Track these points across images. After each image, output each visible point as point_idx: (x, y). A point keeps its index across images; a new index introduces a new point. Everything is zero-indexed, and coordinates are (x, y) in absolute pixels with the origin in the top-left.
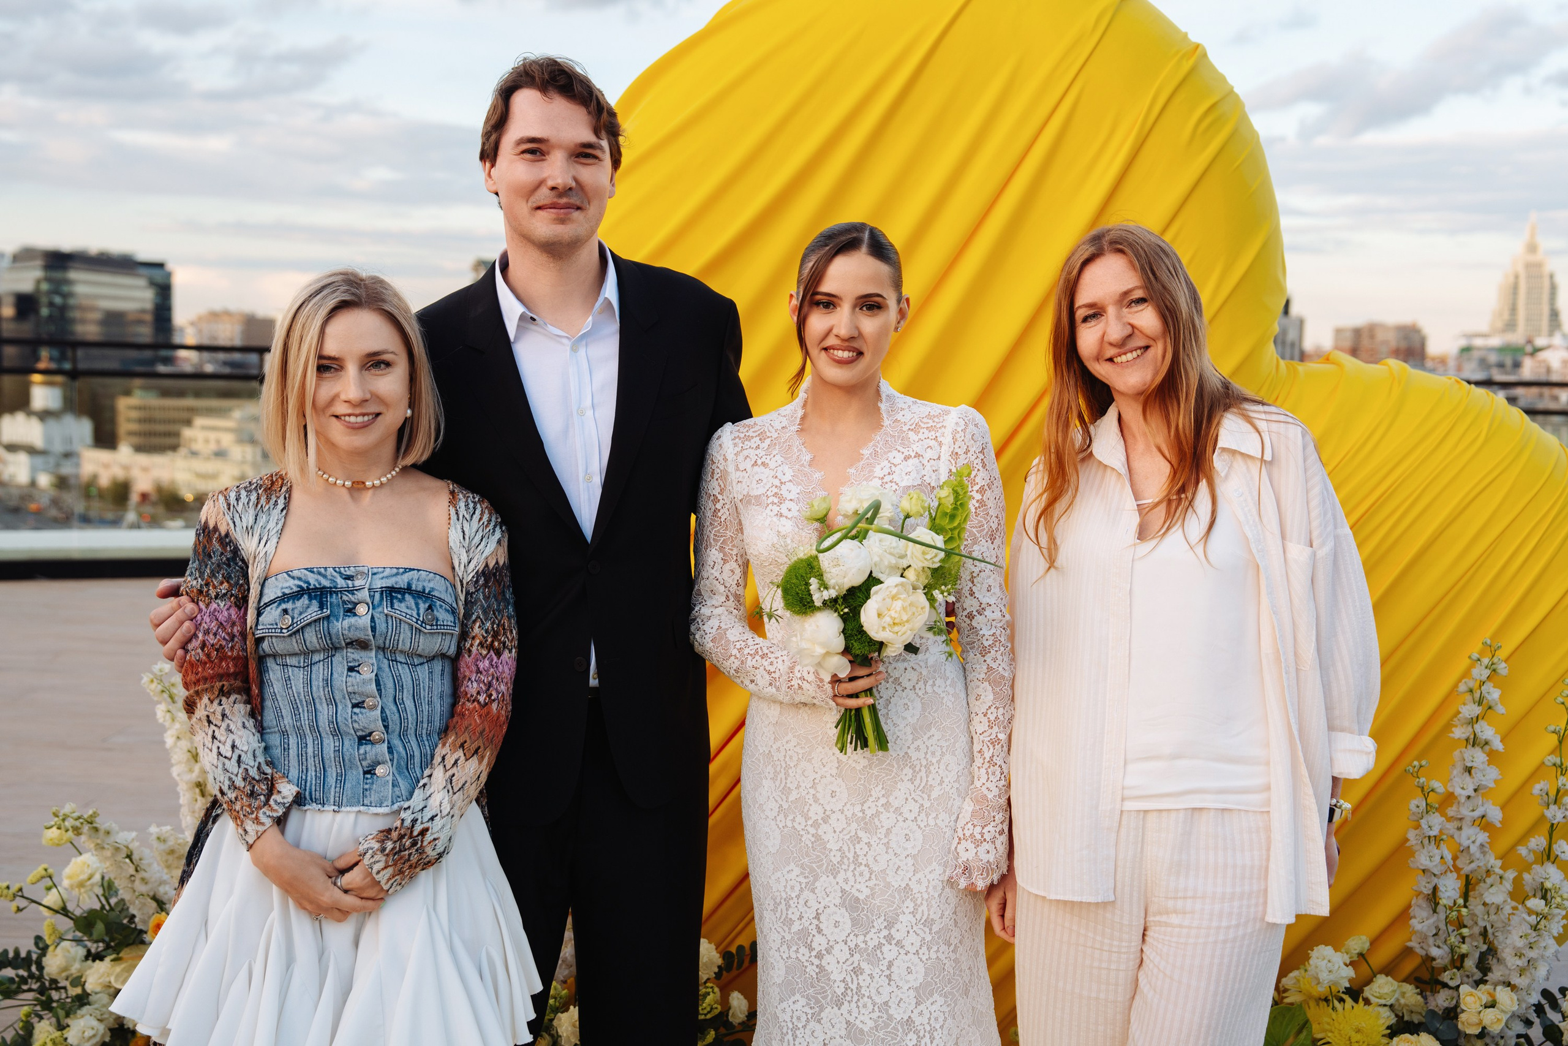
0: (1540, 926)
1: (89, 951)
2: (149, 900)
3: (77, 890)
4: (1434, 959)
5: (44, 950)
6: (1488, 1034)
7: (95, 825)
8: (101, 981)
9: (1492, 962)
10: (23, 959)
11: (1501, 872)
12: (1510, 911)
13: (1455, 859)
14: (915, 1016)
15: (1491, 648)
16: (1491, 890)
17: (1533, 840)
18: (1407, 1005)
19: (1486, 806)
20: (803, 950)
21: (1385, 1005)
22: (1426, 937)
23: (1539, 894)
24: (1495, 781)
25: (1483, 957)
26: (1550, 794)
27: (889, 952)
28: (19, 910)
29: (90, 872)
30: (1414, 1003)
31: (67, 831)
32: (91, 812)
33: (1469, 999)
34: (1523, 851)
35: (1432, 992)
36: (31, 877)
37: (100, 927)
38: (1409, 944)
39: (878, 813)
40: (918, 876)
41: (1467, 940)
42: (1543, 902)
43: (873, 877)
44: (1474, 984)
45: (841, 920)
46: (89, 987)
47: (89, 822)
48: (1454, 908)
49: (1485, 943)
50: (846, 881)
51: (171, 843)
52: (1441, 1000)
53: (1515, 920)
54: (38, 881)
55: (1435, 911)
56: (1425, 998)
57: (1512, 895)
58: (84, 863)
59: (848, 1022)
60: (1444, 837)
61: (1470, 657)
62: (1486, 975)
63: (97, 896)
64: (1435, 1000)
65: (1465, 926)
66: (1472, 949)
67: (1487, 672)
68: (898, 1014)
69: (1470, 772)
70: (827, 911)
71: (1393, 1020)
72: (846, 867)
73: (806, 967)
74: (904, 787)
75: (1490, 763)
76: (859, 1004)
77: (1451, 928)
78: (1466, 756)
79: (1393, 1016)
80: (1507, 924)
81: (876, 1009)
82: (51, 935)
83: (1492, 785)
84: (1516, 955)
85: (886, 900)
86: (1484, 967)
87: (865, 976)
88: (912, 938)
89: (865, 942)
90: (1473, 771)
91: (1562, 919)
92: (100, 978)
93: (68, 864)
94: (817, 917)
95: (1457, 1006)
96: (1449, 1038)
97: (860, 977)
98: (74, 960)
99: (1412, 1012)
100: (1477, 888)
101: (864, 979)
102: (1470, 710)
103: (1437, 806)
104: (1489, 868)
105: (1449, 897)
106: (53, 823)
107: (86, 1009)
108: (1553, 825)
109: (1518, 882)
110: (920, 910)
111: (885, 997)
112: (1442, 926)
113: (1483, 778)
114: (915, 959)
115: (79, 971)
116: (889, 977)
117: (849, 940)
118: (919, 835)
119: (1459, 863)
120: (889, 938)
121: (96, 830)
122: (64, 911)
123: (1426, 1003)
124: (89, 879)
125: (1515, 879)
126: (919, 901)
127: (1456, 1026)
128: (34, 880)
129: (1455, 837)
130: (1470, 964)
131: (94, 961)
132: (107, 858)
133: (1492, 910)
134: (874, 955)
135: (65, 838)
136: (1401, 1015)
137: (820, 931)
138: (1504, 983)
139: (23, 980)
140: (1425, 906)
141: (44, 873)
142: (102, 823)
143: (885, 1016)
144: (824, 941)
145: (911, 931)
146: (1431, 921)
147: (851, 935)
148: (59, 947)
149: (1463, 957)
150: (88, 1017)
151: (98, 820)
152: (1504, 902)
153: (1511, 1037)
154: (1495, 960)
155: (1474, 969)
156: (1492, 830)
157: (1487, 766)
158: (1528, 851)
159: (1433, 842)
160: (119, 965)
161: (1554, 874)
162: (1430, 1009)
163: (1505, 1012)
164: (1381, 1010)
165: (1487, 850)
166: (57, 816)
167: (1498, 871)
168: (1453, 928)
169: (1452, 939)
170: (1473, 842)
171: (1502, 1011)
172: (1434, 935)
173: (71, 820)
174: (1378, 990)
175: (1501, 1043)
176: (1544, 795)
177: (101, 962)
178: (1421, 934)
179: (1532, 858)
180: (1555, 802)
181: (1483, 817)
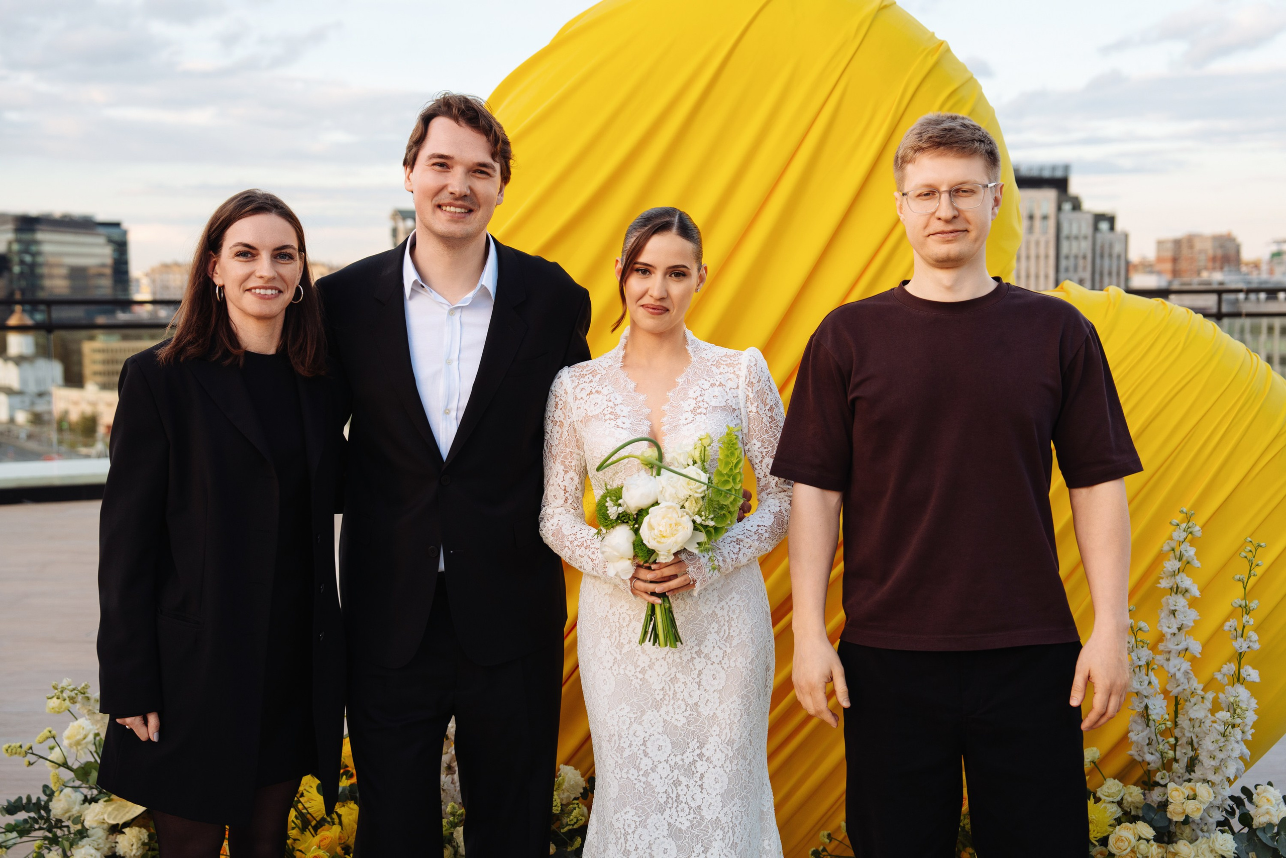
1: (86, 796)
3: (75, 747)
4: (1149, 764)
5: (50, 794)
6: (1193, 821)
7: (86, 695)
8: (96, 818)
9: (1196, 765)
10: (34, 804)
11: (1202, 693)
12: (1210, 724)
13: (1163, 684)
14: (721, 817)
15: (1187, 515)
16: (1194, 708)
17: (1224, 666)
18: (1131, 801)
19: (1188, 641)
20: (633, 771)
21: (1113, 802)
22: (1142, 746)
24: (1195, 621)
25: (1190, 761)
26: (1238, 630)
27: (701, 767)
28: (30, 764)
29: (84, 733)
30: (1137, 799)
31: (64, 700)
32: (83, 685)
33: (1175, 794)
34: (1219, 677)
35: (1149, 790)
36: (39, 738)
38: (1132, 754)
40: (723, 706)
42: (1229, 714)
43: (688, 708)
44: (1180, 783)
45: (664, 744)
46: (87, 824)
47: (82, 693)
49: (1192, 750)
50: (667, 713)
52: (1156, 796)
54: (45, 741)
55: (1148, 725)
56: (1144, 794)
57: (1211, 711)
58: (80, 726)
59: (669, 824)
60: (1155, 666)
61: (1171, 523)
62: (1191, 775)
63: (91, 752)
64: (1151, 797)
66: (1183, 754)
67: (1184, 535)
68: (708, 815)
69: (1174, 614)
70: (652, 738)
71: (1119, 813)
72: (667, 702)
73: (635, 784)
75: (1189, 607)
76: (678, 809)
77: (1160, 738)
78: (1171, 601)
79: (1119, 810)
80: (1207, 735)
81: (692, 811)
82: (56, 783)
83: (1191, 624)
84: (1211, 757)
85: (698, 726)
86: (1190, 769)
87: (683, 787)
88: (719, 755)
89: (683, 760)
90: (1176, 613)
91: (1251, 729)
93: (67, 727)
94: (644, 743)
95: (1167, 800)
96: (1162, 825)
97: (678, 787)
98: (75, 803)
99: (1134, 806)
100: (1185, 706)
101: (682, 790)
102: (1172, 565)
103: (1148, 642)
104: (1193, 690)
105: (1157, 714)
106: (54, 694)
107: (85, 840)
108: (1241, 653)
109: (1215, 700)
111: (698, 803)
112: (1153, 737)
113: (1184, 619)
114: (721, 771)
115: (79, 812)
116: (701, 786)
117: (670, 759)
118: (723, 674)
119: (1168, 687)
120: (701, 756)
121: (88, 699)
122: (65, 765)
123: (1144, 799)
125: (1214, 698)
126: (723, 726)
127: (1166, 815)
128: (41, 740)
129: (1165, 666)
130: (1179, 767)
131: (90, 803)
132: (97, 721)
133: (1197, 725)
134: (689, 771)
135: (63, 707)
137: (646, 754)
138: (1204, 780)
139: (35, 821)
140: (1140, 721)
141: (49, 734)
142: (92, 693)
143: (699, 817)
144: (650, 762)
145: (718, 750)
146: (1145, 733)
147: (672, 756)
148: (62, 793)
149: (1173, 761)
150: (88, 846)
151: (89, 691)
152: (1206, 717)
153: (1212, 824)
154: (1201, 764)
155: (1182, 771)
156: (1193, 660)
157: (1187, 609)
158: (1222, 675)
159: (1144, 671)
160: (111, 805)
161: (1242, 693)
162: (1148, 802)
163: (1204, 803)
164: (1109, 806)
165: (1191, 676)
166: (57, 689)
167: (1200, 692)
168: (1162, 738)
169: (1161, 747)
170: (1179, 670)
171: (1201, 802)
172: (1148, 744)
173: (68, 691)
174: (1107, 790)
175: (1205, 828)
176: (1233, 630)
177: (96, 804)
178: (1137, 743)
179: (1226, 680)
180: (1242, 636)
181: (1186, 650)
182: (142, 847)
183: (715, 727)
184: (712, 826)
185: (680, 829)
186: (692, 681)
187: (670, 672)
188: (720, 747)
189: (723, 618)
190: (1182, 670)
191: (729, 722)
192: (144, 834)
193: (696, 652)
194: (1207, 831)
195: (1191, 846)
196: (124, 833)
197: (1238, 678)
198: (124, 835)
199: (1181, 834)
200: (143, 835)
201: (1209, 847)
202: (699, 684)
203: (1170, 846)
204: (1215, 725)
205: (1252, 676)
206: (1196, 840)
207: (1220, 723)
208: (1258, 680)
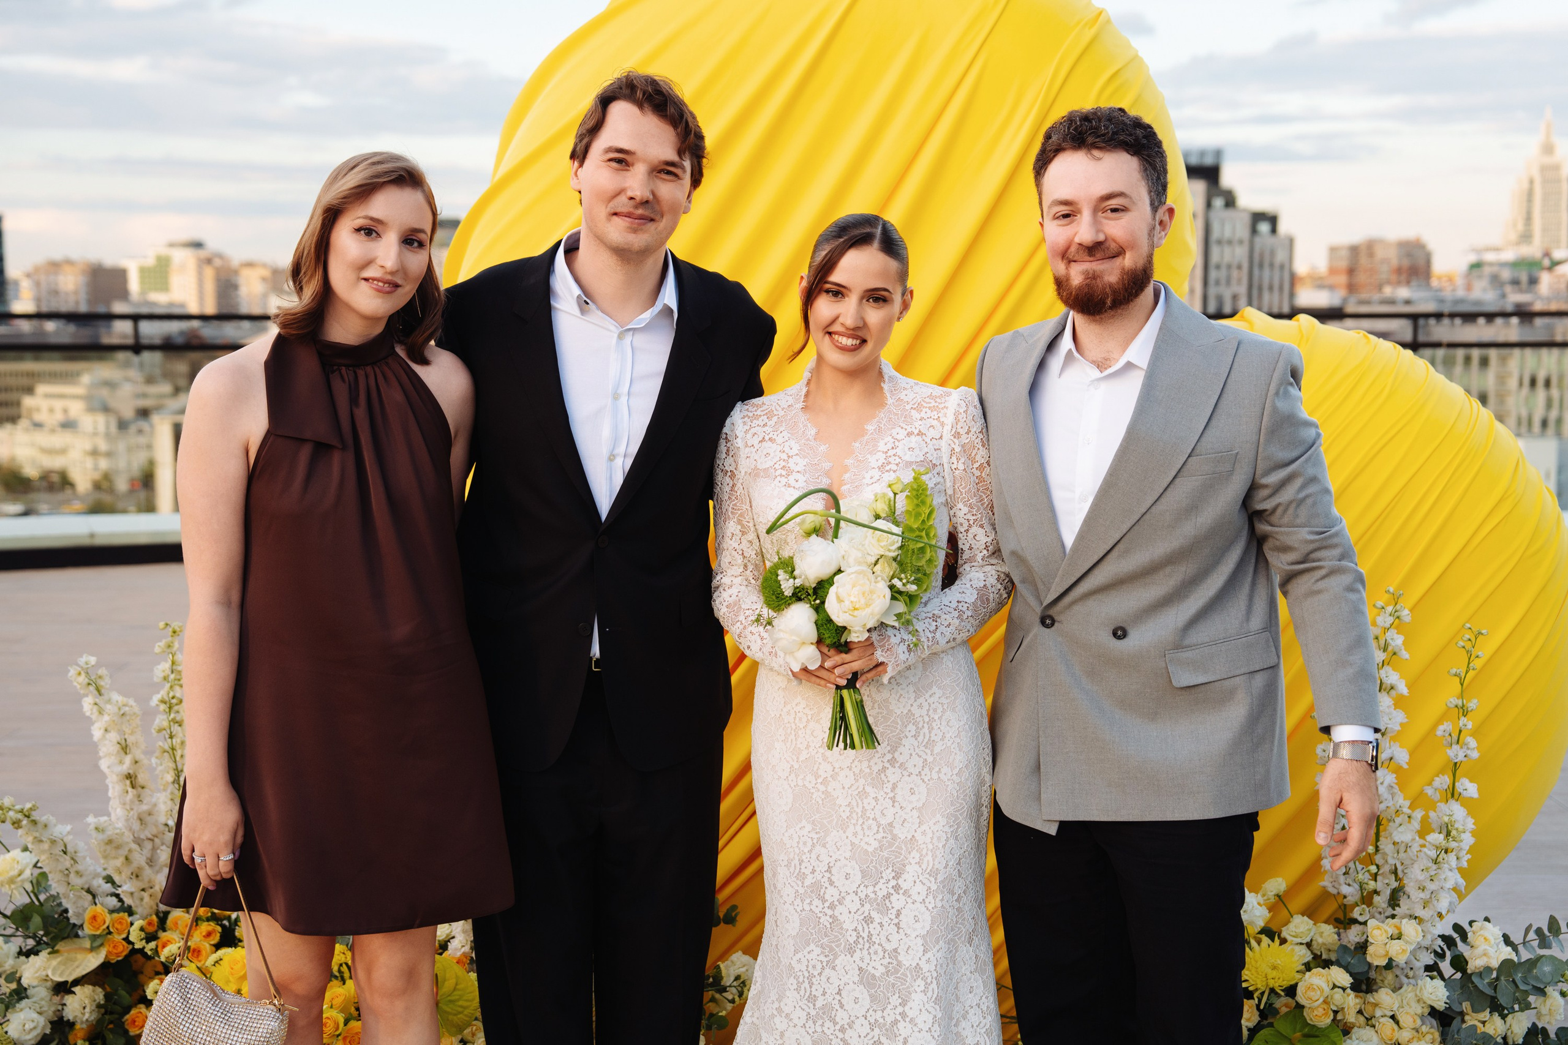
0: (1440, 859)
1: (21, 948)
3: (7, 886)
4: (1345, 897)
6: (1396, 963)
7: (33, 818)
8: (37, 975)
9: (1402, 898)
11: (1409, 811)
12: (1418, 849)
15: (1394, 596)
16: (1400, 829)
17: (1438, 780)
18: (1323, 943)
19: (1393, 748)
21: (1301, 944)
22: (1338, 876)
23: (1445, 831)
24: (1402, 724)
25: (1393, 893)
26: (1452, 735)
27: (897, 901)
29: (19, 868)
30: (1330, 941)
32: (29, 806)
33: (1377, 933)
34: (1429, 791)
35: (1344, 928)
37: (37, 920)
38: (1324, 885)
40: (923, 827)
41: (1377, 877)
42: (1442, 836)
43: (881, 830)
44: (1382, 919)
46: (25, 982)
47: (27, 816)
49: (1396, 880)
50: (855, 834)
51: (107, 833)
52: (1352, 936)
56: (1339, 934)
57: (1420, 833)
58: (13, 860)
62: (1396, 910)
63: (27, 892)
64: (1347, 937)
65: (1375, 865)
66: (1385, 885)
67: (1390, 620)
70: (838, 864)
71: (1308, 957)
75: (1396, 707)
77: (1360, 866)
79: (1309, 953)
80: (1414, 861)
83: (1398, 728)
84: (1419, 888)
85: (894, 851)
86: (1394, 902)
91: (1466, 854)
92: (36, 972)
95: (1367, 941)
96: (1360, 970)
98: (7, 956)
99: (1330, 950)
100: (1387, 827)
104: (1398, 808)
107: (24, 1002)
108: (1456, 764)
109: (1424, 819)
110: (925, 860)
113: (1389, 722)
115: (12, 968)
120: (897, 888)
121: (35, 823)
123: (1340, 940)
124: (20, 875)
125: (1422, 817)
126: (924, 852)
127: (1366, 959)
130: (1381, 901)
131: (27, 957)
133: (1402, 849)
136: (1319, 953)
138: (1411, 916)
142: (40, 817)
149: (1374, 893)
150: (27, 1010)
151: (36, 813)
152: (1413, 840)
153: (1420, 969)
154: (1405, 896)
155: (1385, 905)
156: (1398, 770)
157: (1392, 710)
158: (1433, 790)
160: (55, 958)
161: (1457, 811)
162: (1344, 943)
163: (1411, 944)
164: (1298, 948)
165: (1396, 791)
167: (1406, 810)
168: (1362, 866)
169: (1360, 876)
171: (1406, 942)
172: (1344, 874)
174: (1294, 929)
175: (1411, 974)
176: (1447, 735)
177: (36, 957)
179: (1437, 796)
180: (1458, 742)
181: (1391, 759)
182: (97, 1010)
183: (914, 854)
189: (921, 719)
190: (1386, 784)
191: (930, 846)
192: (99, 995)
193: (888, 761)
194: (1414, 977)
195: (1394, 995)
196: (74, 993)
197: (1452, 793)
198: (74, 995)
199: (1383, 981)
200: (97, 994)
201: (1416, 996)
202: (893, 800)
203: (1369, 996)
204: (1425, 850)
205: (1469, 791)
206: (1400, 988)
207: (1430, 847)
208: (1476, 795)
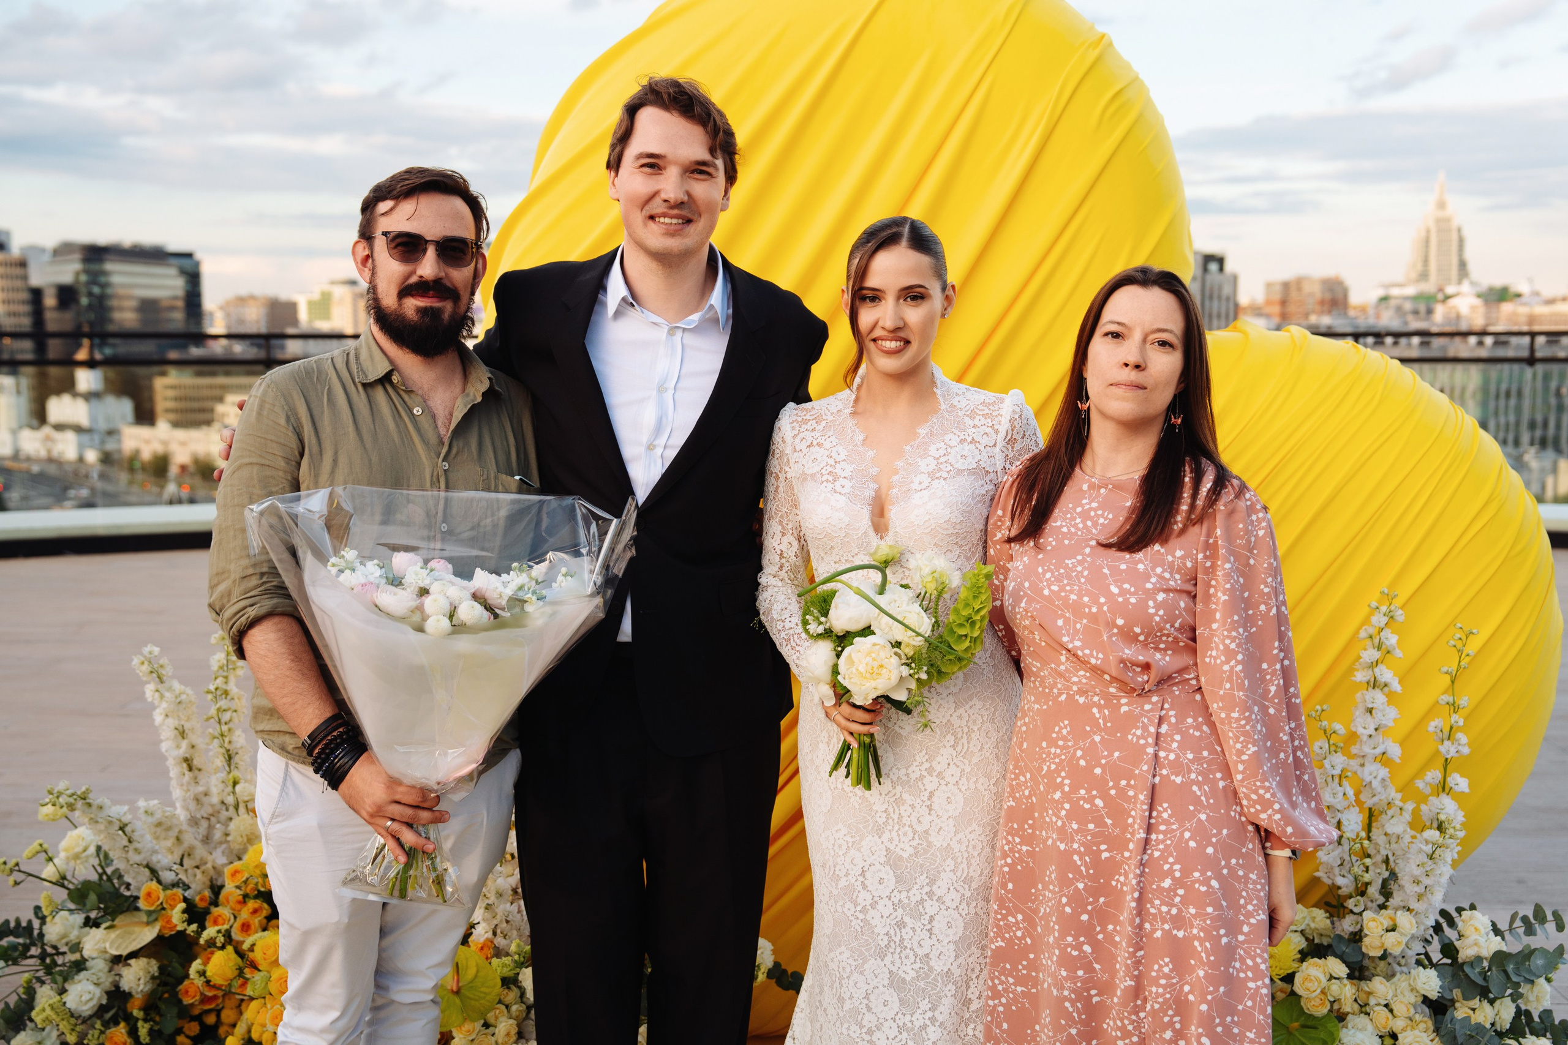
0: (1436, 855)
1: (87, 919)
2: (142, 869)
3: (73, 861)
4: (1339, 888)
5: (43, 919)
6: (1390, 954)
7: (88, 801)
8: (97, 947)
9: (1393, 886)
10: (25, 928)
11: (1401, 805)
12: (1410, 840)
13: (1357, 794)
15: (1389, 597)
16: (1392, 821)
17: (1429, 773)
18: (1317, 929)
19: (1386, 743)
22: (1332, 868)
23: (1435, 825)
25: (1385, 883)
26: (1444, 731)
27: (931, 907)
28: (16, 883)
29: (84, 844)
30: (1323, 926)
31: (61, 806)
32: (84, 789)
33: (1372, 924)
34: (1420, 784)
35: (1338, 917)
36: (27, 852)
37: (93, 898)
38: (1317, 874)
39: (922, 777)
40: (960, 836)
41: (1370, 868)
42: (1438, 833)
43: (916, 836)
44: (1378, 909)
46: (86, 953)
47: (82, 798)
48: (1357, 841)
49: (1387, 870)
50: (891, 840)
51: (158, 815)
52: (1347, 925)
53: (1414, 848)
54: (34, 856)
55: (1340, 843)
56: (1333, 923)
57: (1412, 825)
58: (79, 836)
60: (1349, 774)
61: (1369, 606)
62: (1387, 901)
63: (91, 867)
64: (1341, 925)
65: (1369, 856)
66: (1375, 877)
67: (1385, 619)
69: (1371, 712)
71: (1303, 944)
74: (947, 753)
75: (1389, 703)
77: (1354, 858)
78: (1367, 697)
79: (1304, 941)
80: (1405, 853)
82: (47, 906)
83: (1391, 724)
84: (1414, 882)
86: (1386, 893)
88: (953, 894)
89: (908, 898)
90: (1373, 711)
92: (97, 944)
93: (64, 838)
95: (1361, 930)
96: (1355, 960)
98: (73, 927)
99: (1321, 935)
100: (1379, 819)
102: (1370, 654)
103: (1342, 745)
104: (1390, 800)
105: (1352, 830)
106: (48, 800)
107: (83, 973)
108: (1447, 759)
109: (1416, 813)
110: (960, 868)
112: (1347, 858)
113: (1383, 718)
115: (77, 938)
116: (930, 931)
117: (893, 895)
119: (1362, 797)
120: (930, 894)
121: (89, 805)
122: (61, 883)
123: (1334, 928)
124: (85, 851)
125: (1413, 810)
126: (959, 860)
127: (1361, 948)
128: (30, 855)
129: (1359, 773)
130: (1373, 891)
131: (91, 927)
132: (100, 831)
133: (1393, 840)
135: (58, 814)
136: (1311, 939)
138: (1404, 907)
139: (25, 947)
141: (39, 848)
142: (96, 799)
143: (926, 968)
146: (1337, 853)
147: (895, 892)
148: (57, 917)
149: (1367, 884)
150: (85, 981)
151: (90, 796)
152: (1405, 831)
153: (1412, 957)
154: (1396, 886)
155: (1377, 896)
156: (1392, 766)
157: (1385, 706)
158: (1425, 784)
159: (1337, 780)
160: (114, 931)
161: (1448, 804)
162: (1337, 932)
163: (1405, 935)
165: (1388, 784)
166: (52, 794)
167: (1399, 803)
168: (1357, 859)
169: (1355, 868)
170: (1375, 777)
171: (1402, 934)
172: (1339, 866)
173: (65, 797)
175: (1403, 962)
176: (1438, 731)
177: (98, 929)
178: (1327, 864)
179: (1428, 790)
180: (1449, 738)
181: (1384, 754)
182: (151, 981)
183: (949, 861)
184: (942, 979)
185: (904, 980)
186: (921, 803)
187: (894, 791)
188: (955, 886)
191: (966, 855)
192: (154, 967)
193: (926, 769)
194: (1405, 965)
195: (1388, 984)
196: (129, 965)
197: (1443, 787)
198: (129, 967)
199: (1375, 968)
200: (151, 967)
201: (1410, 985)
202: (930, 807)
203: (1363, 983)
205: (1459, 785)
206: (1393, 975)
207: (1425, 842)
208: (1467, 790)
